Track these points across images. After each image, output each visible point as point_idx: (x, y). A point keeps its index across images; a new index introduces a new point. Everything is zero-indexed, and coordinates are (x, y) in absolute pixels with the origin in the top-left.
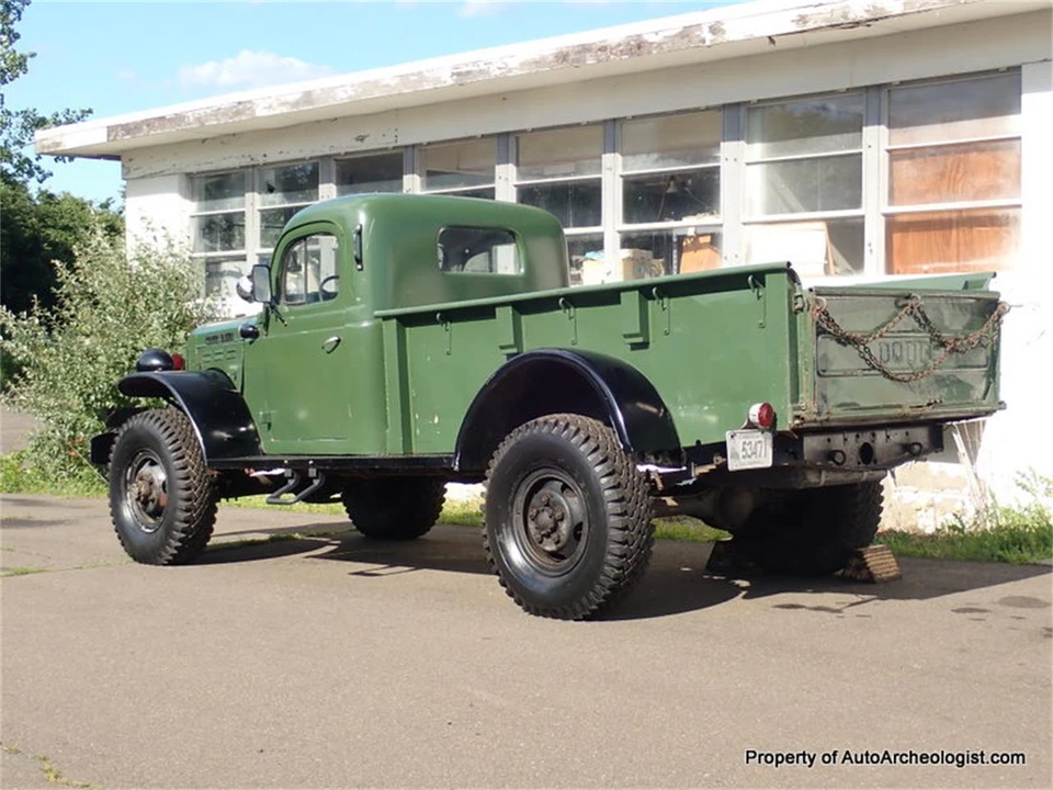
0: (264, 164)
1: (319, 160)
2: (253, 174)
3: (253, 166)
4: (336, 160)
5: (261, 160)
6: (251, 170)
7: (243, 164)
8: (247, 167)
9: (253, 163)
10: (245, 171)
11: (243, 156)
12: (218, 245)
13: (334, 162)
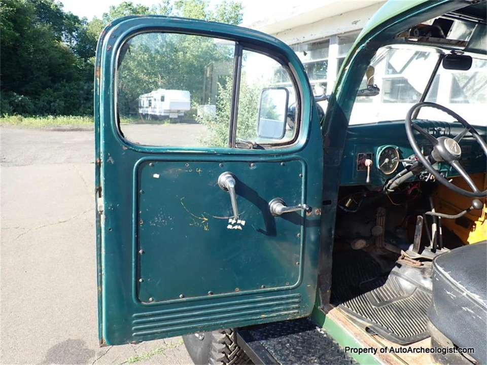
0: (303, 42)
1: (330, 38)
2: (298, 47)
3: (298, 44)
4: (338, 37)
5: (302, 40)
6: (297, 45)
7: (294, 43)
8: (295, 44)
9: (298, 42)
10: (294, 46)
11: (294, 39)
12: (281, 80)
13: (338, 38)
